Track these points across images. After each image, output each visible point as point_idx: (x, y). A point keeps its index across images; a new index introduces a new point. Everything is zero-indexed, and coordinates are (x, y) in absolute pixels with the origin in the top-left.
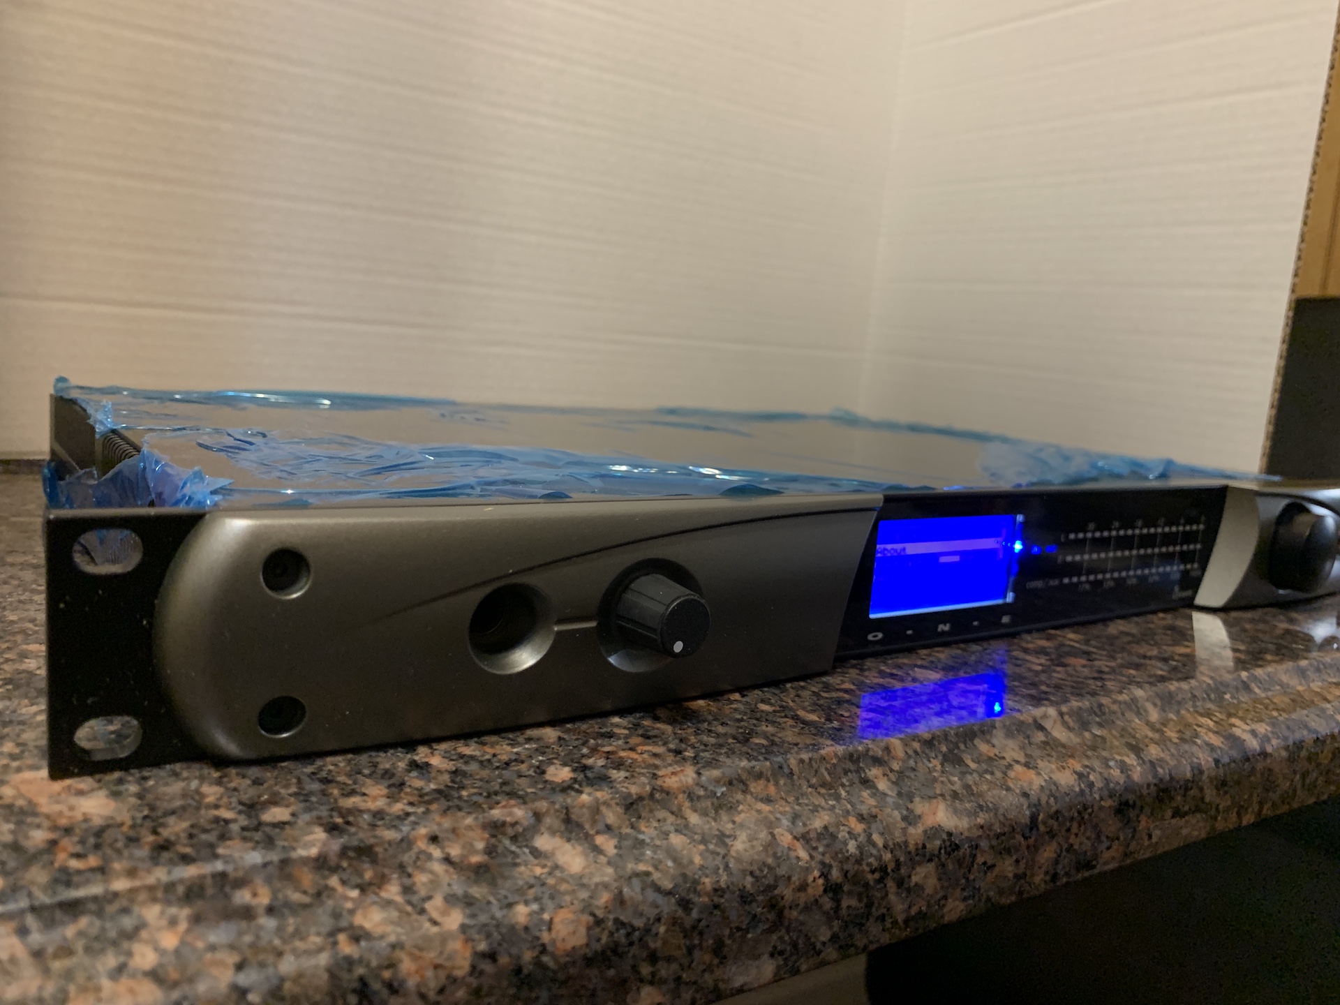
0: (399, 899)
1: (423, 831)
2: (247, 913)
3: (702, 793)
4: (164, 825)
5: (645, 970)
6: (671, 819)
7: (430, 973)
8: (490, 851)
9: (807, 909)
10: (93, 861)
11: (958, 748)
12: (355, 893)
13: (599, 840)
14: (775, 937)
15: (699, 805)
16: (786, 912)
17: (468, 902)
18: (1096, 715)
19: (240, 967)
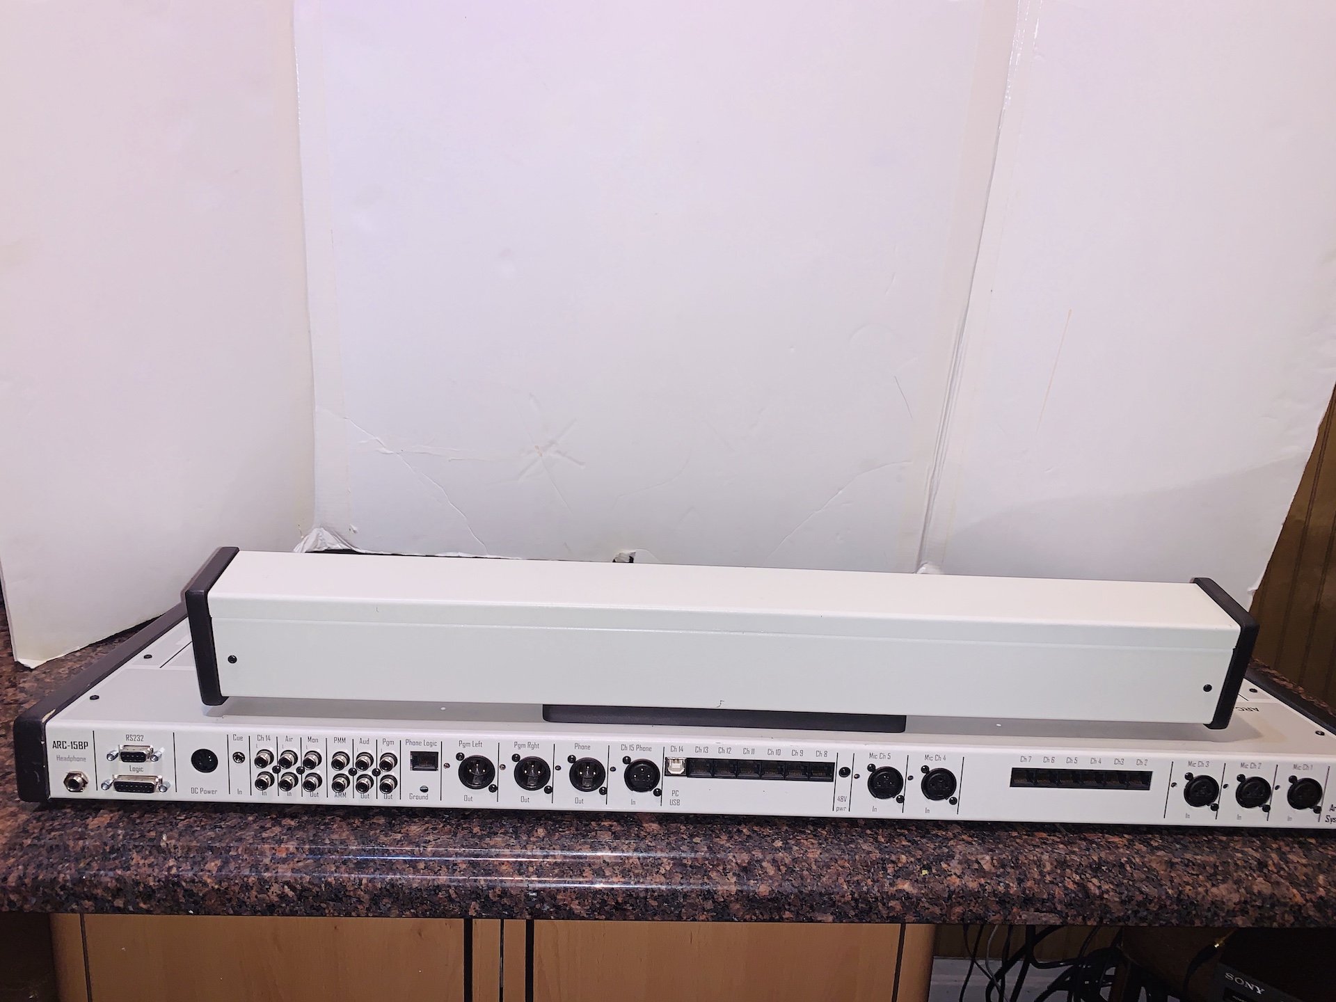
0: (721, 871)
1: (732, 854)
2: (685, 865)
3: (820, 860)
4: (670, 837)
5: (787, 907)
6: (807, 866)
7: (725, 892)
8: (749, 863)
9: (844, 903)
10: (653, 844)
11: (932, 863)
12: (711, 867)
13: (781, 867)
14: (832, 909)
15: (817, 864)
16: (837, 903)
17: (739, 876)
18: (1013, 863)
19: (682, 878)
